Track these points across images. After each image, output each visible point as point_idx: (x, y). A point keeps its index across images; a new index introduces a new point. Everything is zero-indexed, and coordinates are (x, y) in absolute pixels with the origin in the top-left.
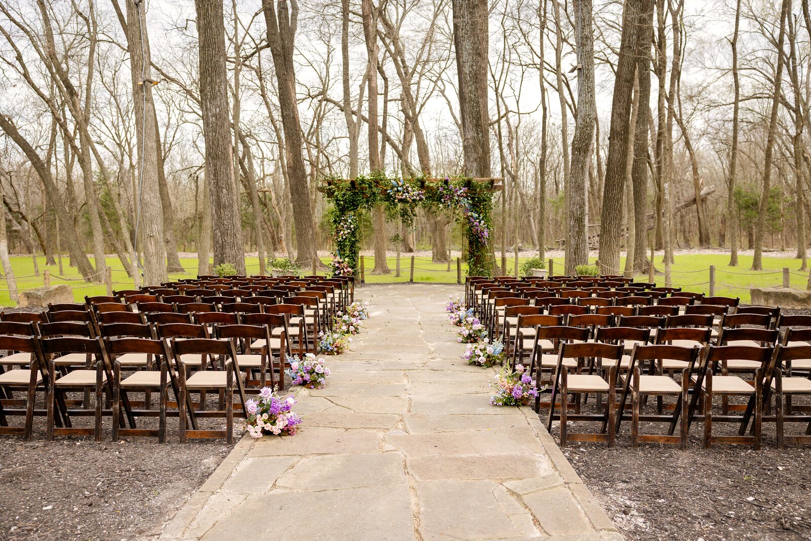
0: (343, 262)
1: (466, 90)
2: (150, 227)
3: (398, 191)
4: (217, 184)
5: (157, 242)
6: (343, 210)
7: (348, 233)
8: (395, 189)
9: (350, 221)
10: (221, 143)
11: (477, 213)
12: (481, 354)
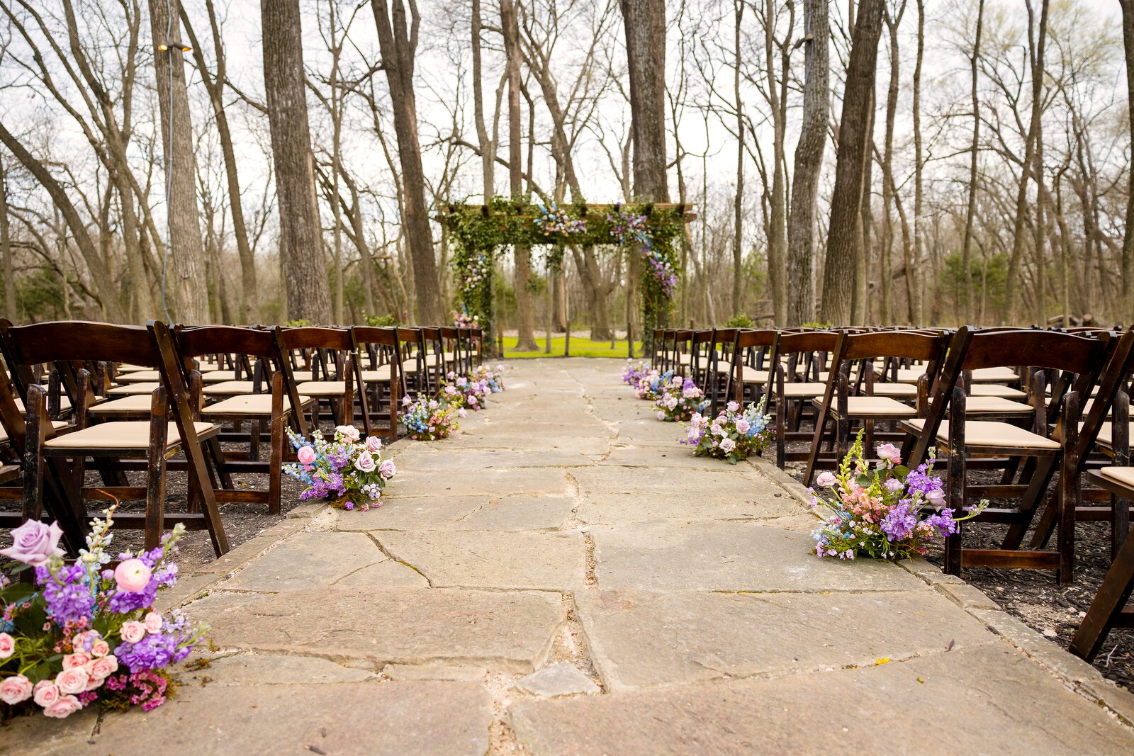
0: (471, 322)
1: (640, 95)
2: (184, 264)
3: (549, 220)
4: (291, 211)
5: (194, 288)
6: (470, 248)
7: (479, 281)
8: (545, 217)
9: (481, 263)
10: (295, 151)
11: (660, 251)
12: (724, 434)
